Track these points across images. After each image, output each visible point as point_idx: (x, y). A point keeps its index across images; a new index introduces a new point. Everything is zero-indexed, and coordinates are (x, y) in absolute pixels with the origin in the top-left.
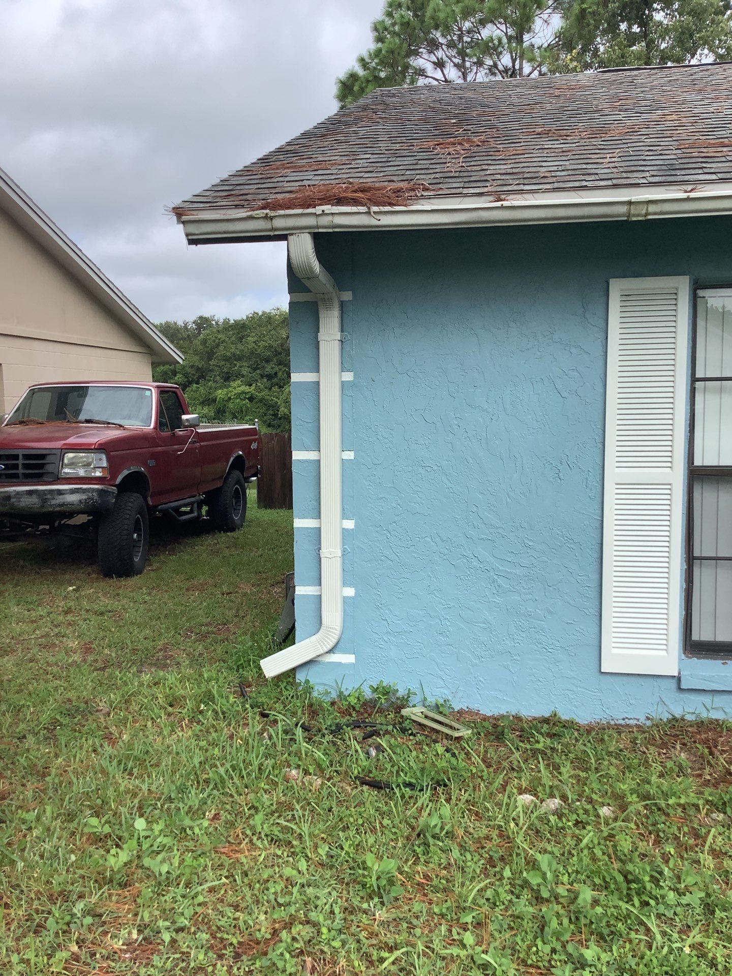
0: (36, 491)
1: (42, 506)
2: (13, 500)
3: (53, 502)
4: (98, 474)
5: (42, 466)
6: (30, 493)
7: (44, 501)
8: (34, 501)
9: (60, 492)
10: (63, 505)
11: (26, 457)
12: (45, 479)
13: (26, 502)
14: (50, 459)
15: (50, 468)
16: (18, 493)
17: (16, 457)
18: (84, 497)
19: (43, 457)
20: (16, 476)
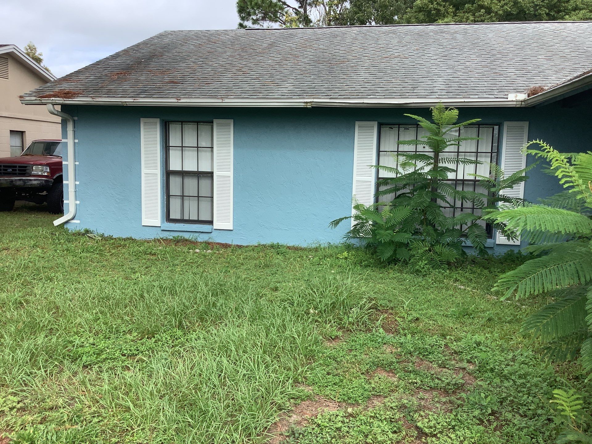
0: (22, 179)
1: (24, 185)
2: (14, 182)
3: (28, 184)
4: (46, 174)
5: (25, 170)
6: (20, 180)
7: (25, 183)
8: (21, 183)
9: (30, 180)
10: (31, 185)
11: (19, 167)
12: (26, 175)
13: (18, 183)
14: (28, 168)
15: (28, 171)
16: (16, 180)
17: (16, 167)
18: (39, 182)
19: (26, 167)
20: (16, 174)
